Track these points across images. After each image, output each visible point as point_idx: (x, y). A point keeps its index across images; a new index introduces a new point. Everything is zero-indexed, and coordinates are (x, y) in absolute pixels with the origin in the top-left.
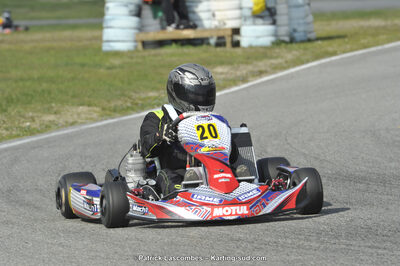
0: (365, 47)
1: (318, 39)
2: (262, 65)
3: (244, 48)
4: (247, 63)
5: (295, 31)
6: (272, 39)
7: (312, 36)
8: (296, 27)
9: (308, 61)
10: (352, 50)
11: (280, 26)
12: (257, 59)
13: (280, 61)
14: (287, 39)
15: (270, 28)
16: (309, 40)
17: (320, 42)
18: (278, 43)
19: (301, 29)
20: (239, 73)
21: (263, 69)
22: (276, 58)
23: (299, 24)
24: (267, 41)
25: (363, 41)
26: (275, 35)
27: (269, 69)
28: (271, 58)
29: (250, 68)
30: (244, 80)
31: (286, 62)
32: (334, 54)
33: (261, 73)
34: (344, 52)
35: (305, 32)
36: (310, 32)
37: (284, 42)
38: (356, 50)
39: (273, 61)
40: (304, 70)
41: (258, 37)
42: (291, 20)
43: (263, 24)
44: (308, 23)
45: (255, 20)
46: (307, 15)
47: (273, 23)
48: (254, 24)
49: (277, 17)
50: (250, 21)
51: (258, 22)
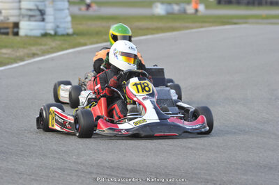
1: (74, 34)
2: (34, 49)
3: (22, 37)
4: (24, 48)
5: (58, 27)
6: (43, 32)
7: (70, 31)
8: (58, 24)
9: (67, 49)
10: (97, 43)
11: (47, 23)
12: (30, 45)
13: (47, 47)
14: (52, 32)
15: (42, 23)
16: (68, 35)
17: (75, 36)
18: (45, 35)
19: (62, 25)
20: (18, 54)
21: (35, 52)
22: (45, 45)
23: (61, 22)
24: (38, 33)
26: (44, 29)
27: (39, 52)
28: (41, 45)
29: (26, 51)
30: (22, 59)
31: (52, 48)
32: (85, 45)
33: (34, 55)
34: (92, 44)
35: (65, 28)
36: (68, 28)
37: (50, 35)
39: (43, 47)
40: (63, 55)
41: (31, 30)
42: (55, 19)
43: (36, 21)
44: (67, 22)
45: (30, 17)
46: (66, 17)
47: (43, 20)
48: (29, 20)
49: (46, 17)
50: (26, 18)
51: (32, 19)
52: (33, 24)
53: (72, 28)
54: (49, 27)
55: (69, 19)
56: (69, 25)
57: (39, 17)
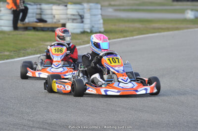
0: (124, 37)
5: (93, 27)
6: (82, 30)
7: (102, 30)
11: (85, 24)
13: (80, 41)
14: (89, 31)
15: (82, 24)
16: (100, 32)
18: (84, 33)
19: (96, 26)
22: (80, 39)
23: (95, 24)
24: (78, 31)
25: (125, 34)
26: (83, 28)
28: (76, 39)
31: (83, 42)
35: (98, 28)
36: (100, 28)
37: (87, 32)
38: (120, 38)
41: (74, 29)
42: (91, 21)
43: (77, 23)
44: (100, 24)
45: (73, 20)
46: (99, 20)
47: (82, 22)
48: (73, 22)
49: (84, 20)
50: (70, 21)
51: (75, 21)
52: (75, 25)
53: (104, 27)
54: (87, 27)
55: (101, 21)
56: (102, 26)
57: (79, 20)
